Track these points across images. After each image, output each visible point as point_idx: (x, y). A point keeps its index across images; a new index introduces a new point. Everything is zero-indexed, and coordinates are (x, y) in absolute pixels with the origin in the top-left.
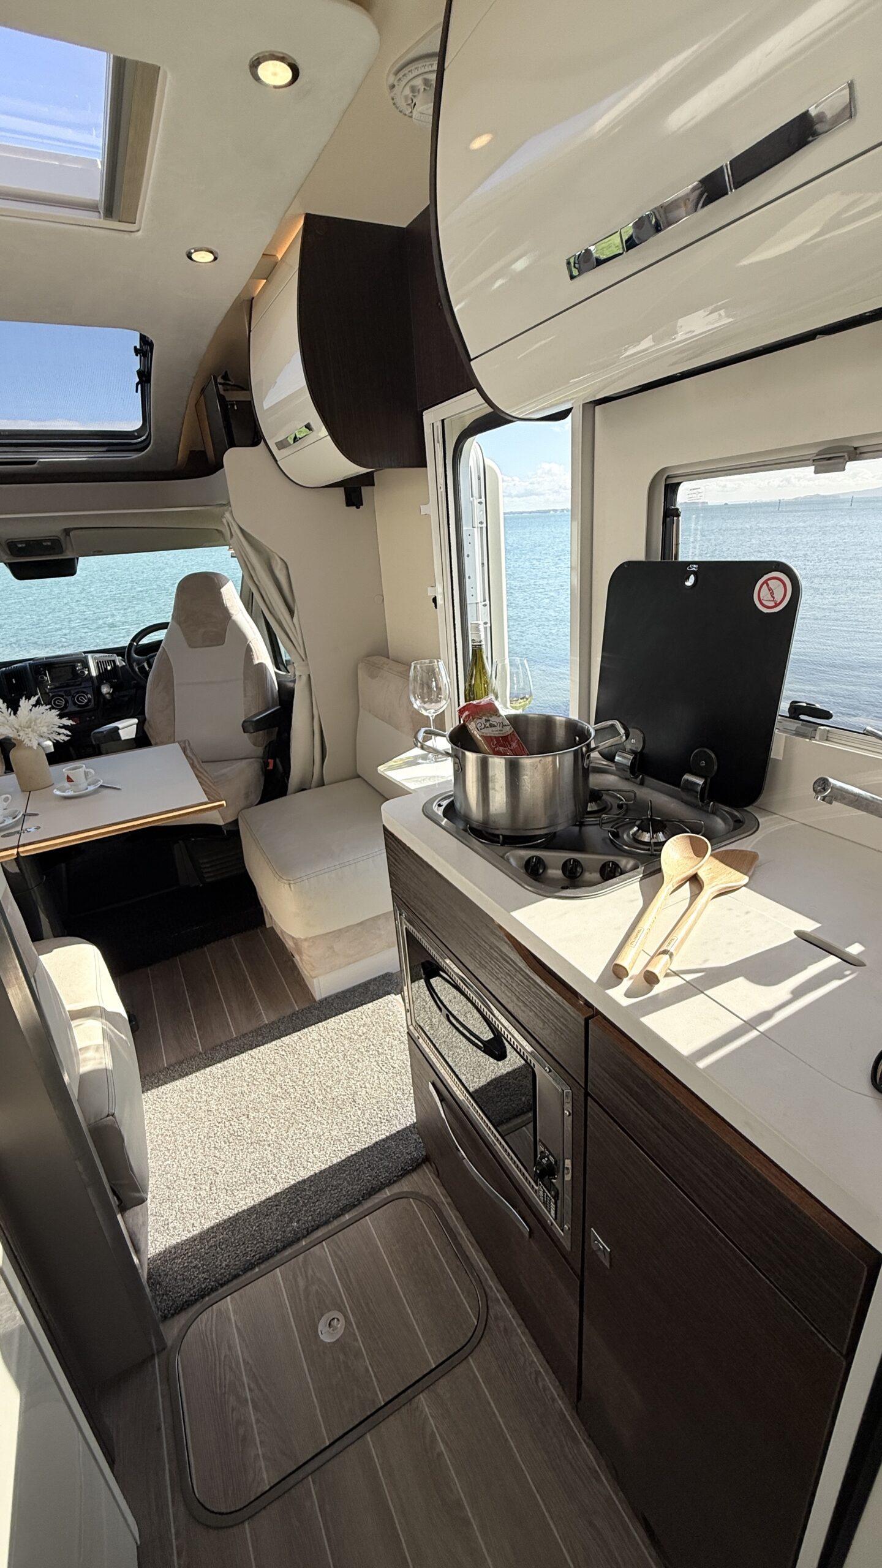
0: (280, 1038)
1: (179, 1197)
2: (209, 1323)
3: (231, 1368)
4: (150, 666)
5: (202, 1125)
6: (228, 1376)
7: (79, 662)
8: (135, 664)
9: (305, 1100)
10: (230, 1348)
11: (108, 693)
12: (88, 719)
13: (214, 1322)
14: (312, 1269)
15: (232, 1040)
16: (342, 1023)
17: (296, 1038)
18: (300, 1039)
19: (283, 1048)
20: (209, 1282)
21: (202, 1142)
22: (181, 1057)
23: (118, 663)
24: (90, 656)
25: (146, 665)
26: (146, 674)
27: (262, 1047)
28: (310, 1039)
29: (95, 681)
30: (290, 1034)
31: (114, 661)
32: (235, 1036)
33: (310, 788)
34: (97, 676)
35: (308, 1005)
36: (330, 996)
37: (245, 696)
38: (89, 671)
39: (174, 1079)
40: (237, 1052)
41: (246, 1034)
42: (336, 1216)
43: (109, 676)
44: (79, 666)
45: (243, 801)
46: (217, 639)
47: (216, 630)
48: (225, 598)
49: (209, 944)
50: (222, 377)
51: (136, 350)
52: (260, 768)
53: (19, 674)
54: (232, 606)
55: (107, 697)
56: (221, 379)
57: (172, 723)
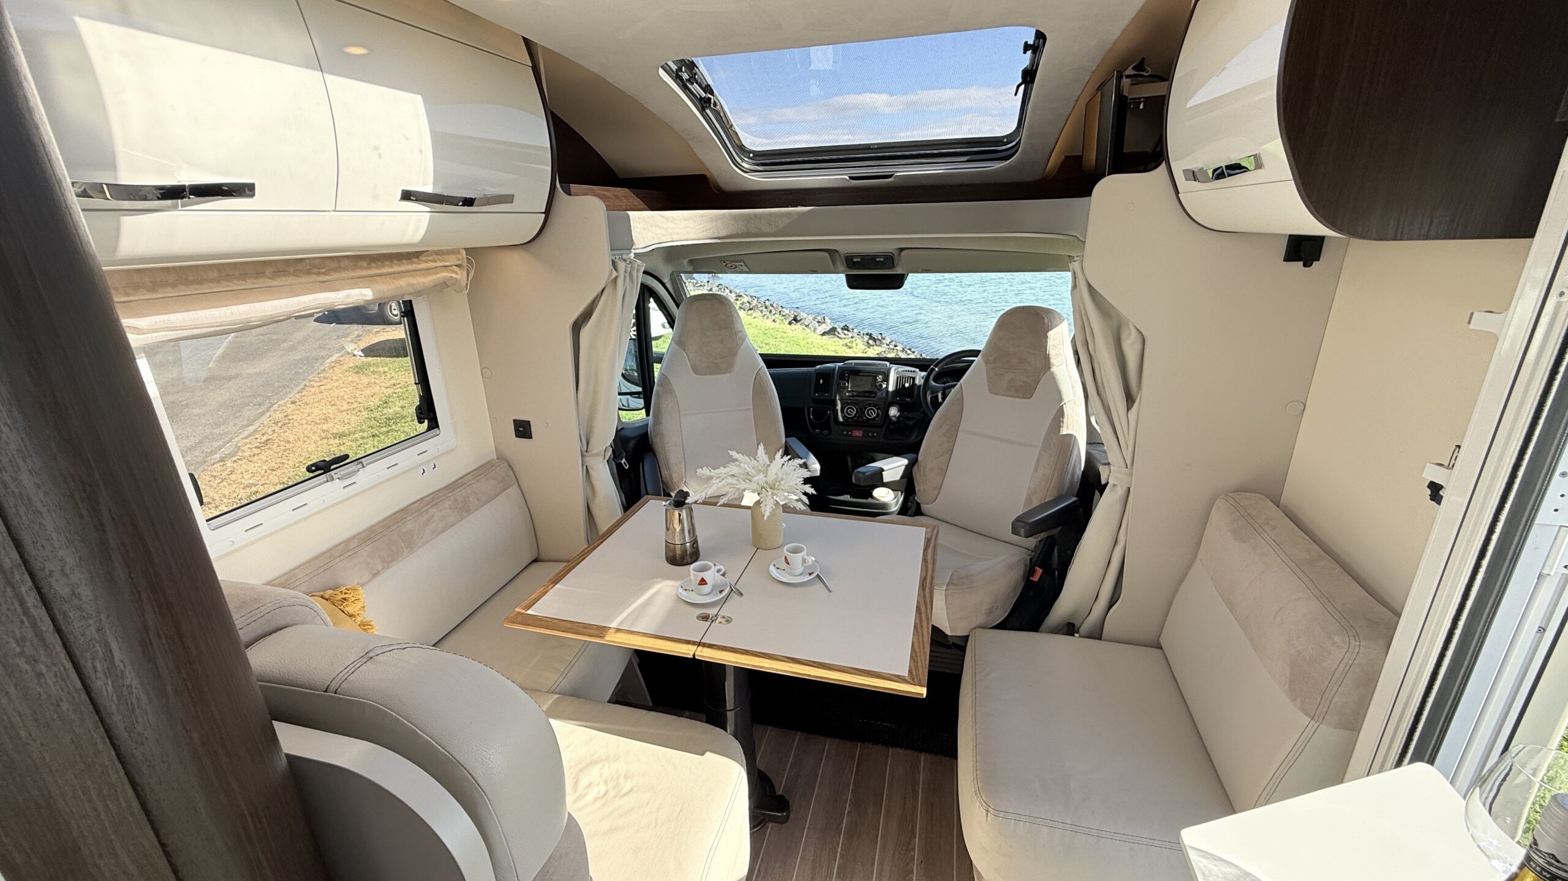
4: (944, 398)
7: (880, 375)
8: (928, 392)
11: (895, 416)
12: (870, 434)
23: (917, 382)
24: (894, 368)
25: (940, 396)
26: (936, 405)
29: (890, 395)
31: (914, 379)
33: (1077, 635)
34: (893, 392)
37: (1036, 469)
38: (888, 385)
43: (906, 395)
44: (880, 377)
45: (980, 619)
46: (1026, 391)
47: (1025, 379)
48: (1051, 343)
49: (896, 747)
50: (1133, 68)
51: (1027, 47)
52: (1022, 573)
53: (827, 375)
54: (1057, 354)
55: (890, 419)
56: (1130, 71)
57: (943, 473)
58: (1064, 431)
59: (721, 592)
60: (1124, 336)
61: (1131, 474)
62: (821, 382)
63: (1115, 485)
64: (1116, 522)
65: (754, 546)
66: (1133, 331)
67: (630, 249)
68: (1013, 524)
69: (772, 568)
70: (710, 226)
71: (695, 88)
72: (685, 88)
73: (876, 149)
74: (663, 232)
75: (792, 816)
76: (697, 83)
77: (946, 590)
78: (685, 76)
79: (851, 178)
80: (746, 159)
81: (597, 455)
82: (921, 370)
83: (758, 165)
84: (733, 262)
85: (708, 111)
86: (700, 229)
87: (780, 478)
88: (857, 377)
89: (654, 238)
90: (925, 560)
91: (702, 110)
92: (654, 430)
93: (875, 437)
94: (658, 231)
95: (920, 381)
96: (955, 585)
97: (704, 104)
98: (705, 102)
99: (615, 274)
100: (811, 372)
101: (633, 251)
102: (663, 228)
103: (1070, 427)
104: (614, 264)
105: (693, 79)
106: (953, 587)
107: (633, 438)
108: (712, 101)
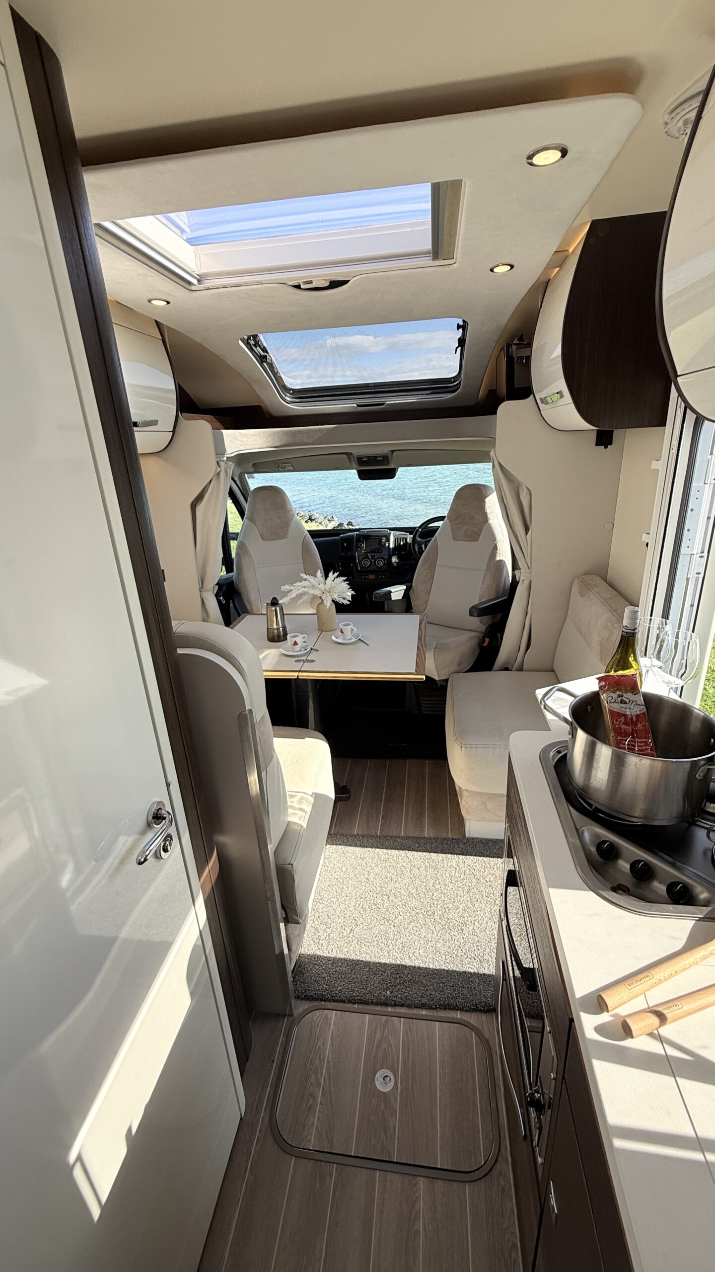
0: (430, 852)
1: (332, 926)
2: (319, 1019)
3: (320, 1058)
4: (426, 547)
5: (360, 887)
6: (316, 1061)
7: (384, 537)
8: (416, 545)
9: (429, 909)
10: (323, 1044)
11: (395, 562)
12: (380, 577)
13: (321, 1021)
14: (388, 1031)
15: (399, 837)
16: (477, 864)
17: (441, 858)
18: (443, 860)
19: (429, 861)
20: (327, 993)
21: (356, 898)
22: (365, 833)
23: (408, 541)
24: (392, 533)
25: (423, 546)
26: (421, 552)
27: (416, 852)
28: (450, 864)
29: (391, 550)
30: (438, 853)
31: (406, 539)
32: (402, 835)
33: (511, 670)
34: (393, 548)
35: (458, 837)
36: (477, 838)
37: (483, 584)
38: (389, 545)
39: (356, 846)
40: (399, 847)
41: (409, 837)
42: (417, 1007)
43: (400, 549)
44: (384, 539)
45: (455, 668)
46: (474, 536)
47: (475, 529)
48: (487, 505)
49: (411, 758)
50: (518, 340)
51: (459, 327)
52: (478, 643)
53: (349, 540)
54: (491, 512)
55: (393, 565)
56: (516, 341)
57: (428, 593)
58: (498, 558)
59: (306, 650)
60: (521, 492)
61: (531, 573)
62: (345, 545)
63: (524, 580)
64: (525, 602)
65: (319, 630)
66: (524, 487)
67: (224, 454)
68: (470, 610)
69: (333, 638)
70: (269, 439)
71: (258, 350)
72: (251, 350)
73: (373, 386)
74: (241, 443)
75: (352, 797)
76: (260, 347)
77: (434, 652)
78: (252, 342)
79: (358, 406)
80: (288, 395)
81: (208, 591)
82: (410, 534)
83: (296, 398)
84: (283, 463)
85: (265, 364)
86: (263, 441)
87: (333, 587)
88: (369, 540)
89: (236, 447)
90: (420, 629)
91: (261, 364)
92: (238, 579)
93: (384, 578)
94: (238, 443)
95: (410, 540)
96: (438, 648)
97: (263, 359)
98: (263, 358)
99: (219, 469)
100: (338, 539)
101: (226, 456)
102: (241, 441)
103: (501, 556)
104: (218, 463)
105: (257, 344)
106: (437, 650)
107: (225, 584)
108: (268, 357)
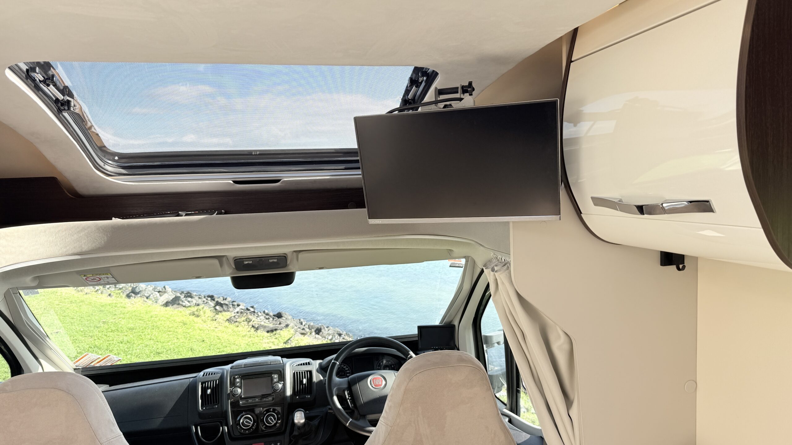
7: (275, 374)
8: (334, 390)
11: (301, 423)
24: (287, 362)
29: (289, 398)
38: (284, 385)
43: (305, 395)
44: (276, 376)
60: (551, 337)
62: (210, 393)
66: (561, 333)
71: (52, 90)
73: (259, 154)
79: (235, 183)
80: (110, 162)
83: (123, 168)
84: (97, 275)
85: (66, 114)
88: (250, 379)
91: (59, 114)
97: (62, 107)
98: (62, 105)
105: (49, 80)
108: (72, 104)
